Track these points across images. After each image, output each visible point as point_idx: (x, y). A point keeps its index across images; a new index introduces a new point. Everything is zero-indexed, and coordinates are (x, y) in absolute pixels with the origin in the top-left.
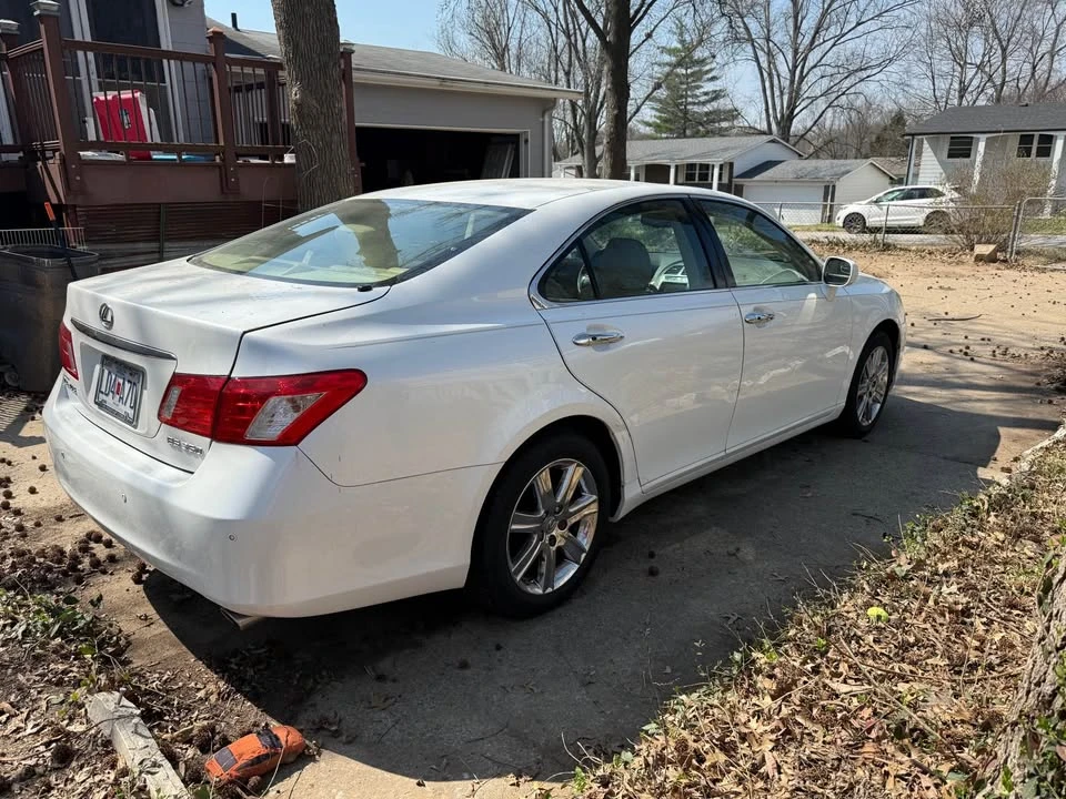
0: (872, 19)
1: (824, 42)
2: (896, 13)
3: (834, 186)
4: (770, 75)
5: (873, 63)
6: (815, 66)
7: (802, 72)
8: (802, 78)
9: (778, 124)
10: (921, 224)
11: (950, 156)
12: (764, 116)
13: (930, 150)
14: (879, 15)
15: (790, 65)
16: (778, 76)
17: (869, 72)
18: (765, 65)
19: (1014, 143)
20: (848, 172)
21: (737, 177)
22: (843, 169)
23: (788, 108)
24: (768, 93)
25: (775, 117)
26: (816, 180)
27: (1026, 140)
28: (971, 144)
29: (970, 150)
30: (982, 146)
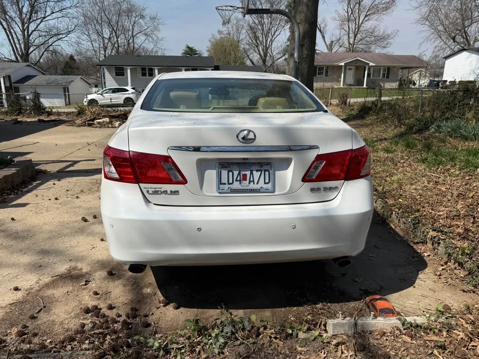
0: (58, 12)
1: (37, 19)
2: (67, 11)
3: (68, 88)
4: (10, 32)
5: (62, 32)
6: (35, 30)
7: (28, 32)
8: (29, 36)
9: (21, 57)
10: (123, 103)
11: (116, 75)
12: (12, 52)
13: (107, 72)
14: (61, 10)
15: (21, 28)
16: (15, 33)
17: (61, 36)
18: (6, 26)
19: (139, 71)
20: (73, 81)
21: (14, 83)
22: (69, 80)
23: (25, 49)
24: (12, 41)
25: (19, 54)
26: (57, 85)
27: (143, 69)
28: (123, 70)
29: (124, 73)
30: (129, 71)
